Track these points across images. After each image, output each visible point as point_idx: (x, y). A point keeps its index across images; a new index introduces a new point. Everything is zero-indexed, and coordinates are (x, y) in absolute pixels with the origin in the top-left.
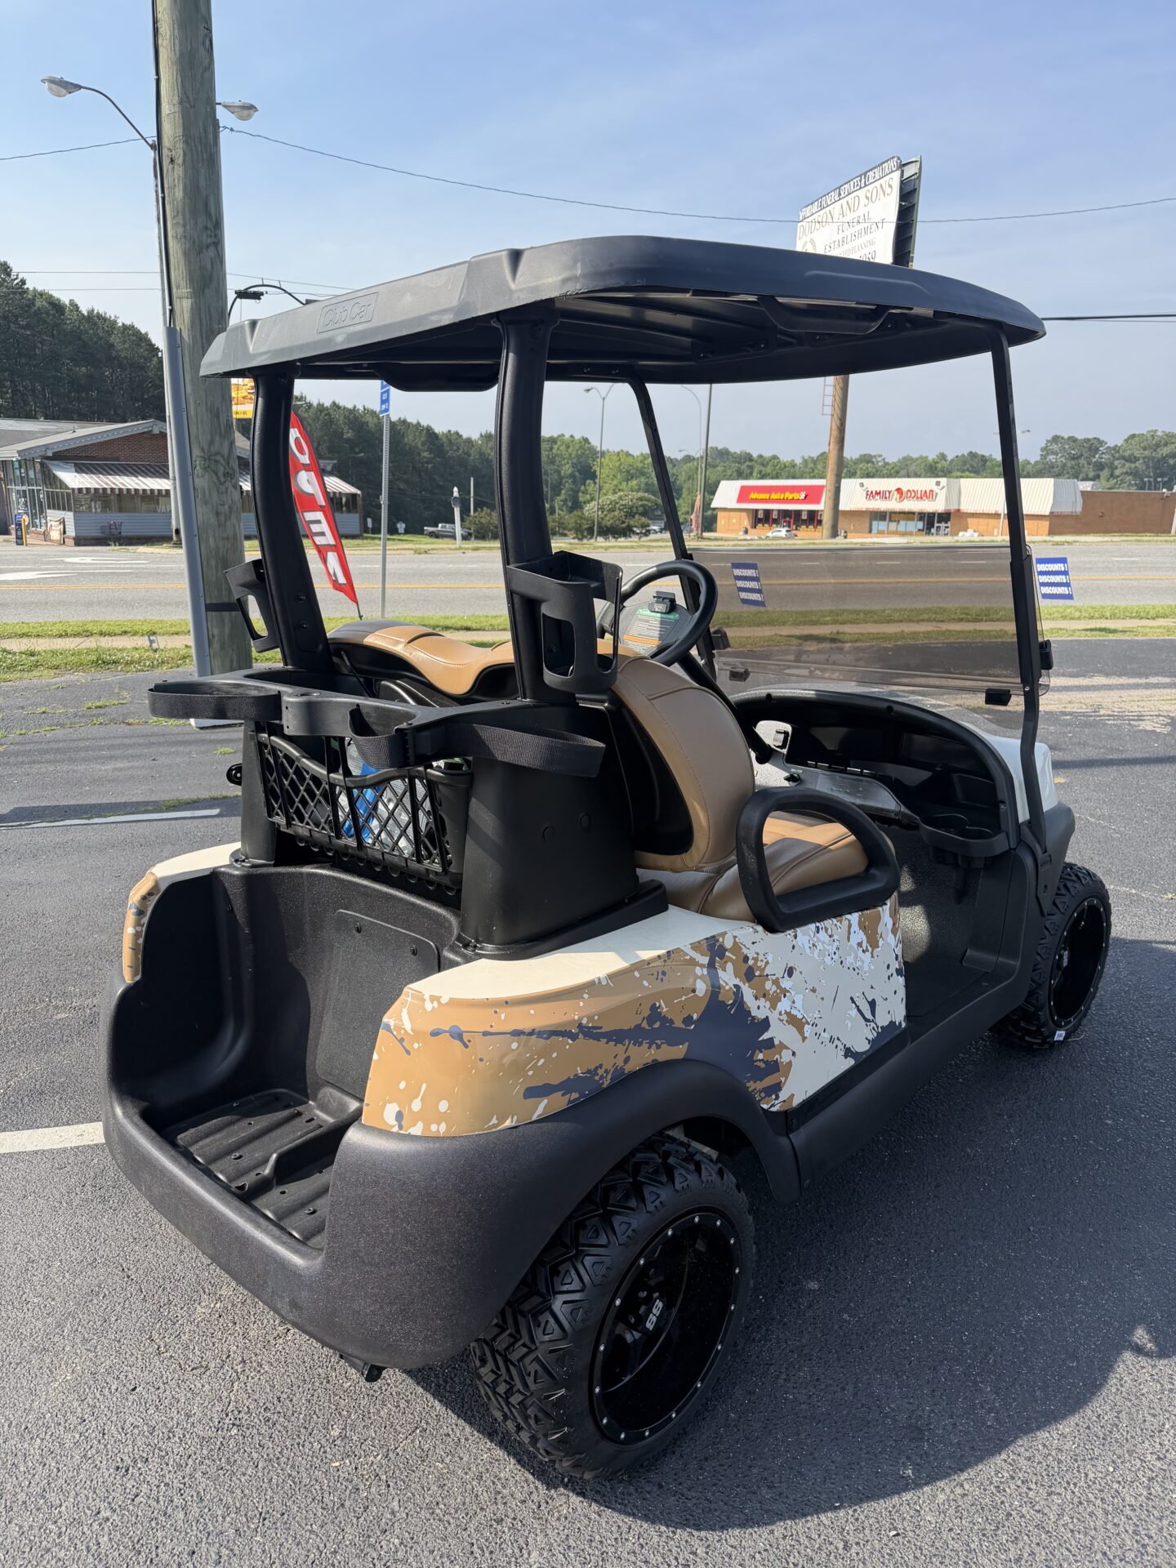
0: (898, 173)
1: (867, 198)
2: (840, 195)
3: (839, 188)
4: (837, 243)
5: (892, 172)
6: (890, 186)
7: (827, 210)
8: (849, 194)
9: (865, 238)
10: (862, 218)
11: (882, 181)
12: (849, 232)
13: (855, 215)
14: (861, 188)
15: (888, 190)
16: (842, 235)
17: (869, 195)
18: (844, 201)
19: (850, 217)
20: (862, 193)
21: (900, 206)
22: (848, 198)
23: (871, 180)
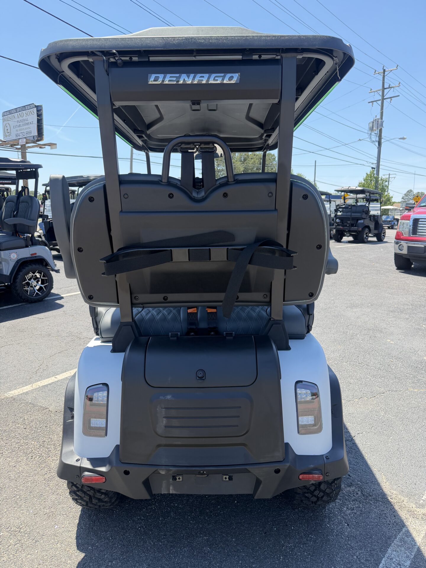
0: (36, 108)
1: (26, 114)
2: (16, 111)
3: (16, 109)
4: (17, 126)
5: (33, 108)
6: (33, 112)
7: (13, 115)
8: (20, 111)
9: (27, 126)
10: (25, 119)
11: (31, 110)
12: (21, 123)
13: (23, 118)
14: (23, 110)
15: (33, 113)
16: (18, 124)
17: (27, 113)
18: (18, 113)
19: (21, 118)
20: (24, 112)
21: (38, 118)
22: (20, 113)
23: (27, 109)
